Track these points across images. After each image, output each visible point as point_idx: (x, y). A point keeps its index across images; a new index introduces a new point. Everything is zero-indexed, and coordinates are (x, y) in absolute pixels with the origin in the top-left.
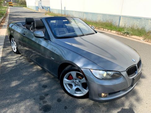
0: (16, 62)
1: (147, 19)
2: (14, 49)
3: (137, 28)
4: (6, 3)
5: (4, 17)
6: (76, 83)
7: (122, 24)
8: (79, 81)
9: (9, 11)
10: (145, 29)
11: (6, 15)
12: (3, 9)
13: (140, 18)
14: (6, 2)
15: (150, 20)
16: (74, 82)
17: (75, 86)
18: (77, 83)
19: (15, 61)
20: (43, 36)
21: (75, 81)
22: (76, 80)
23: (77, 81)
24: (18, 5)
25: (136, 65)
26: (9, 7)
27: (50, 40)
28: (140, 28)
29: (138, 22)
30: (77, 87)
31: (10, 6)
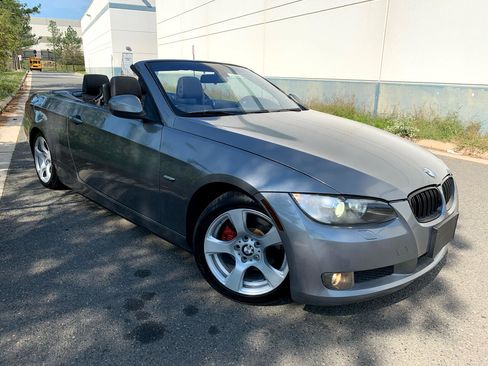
0: (50, 210)
1: (462, 88)
2: (45, 175)
3: (432, 118)
4: (22, 62)
5: (14, 98)
6: (245, 249)
7: (384, 108)
8: (258, 244)
9: (29, 82)
10: (459, 118)
11: (21, 92)
12: (12, 78)
13: (440, 87)
14: (20, 56)
15: (471, 91)
16: (238, 247)
17: (244, 260)
18: (250, 251)
19: (46, 208)
20: (139, 109)
21: (243, 243)
22: (246, 238)
23: (250, 242)
24: (59, 67)
25: (440, 189)
26: (31, 72)
27: (162, 124)
28: (443, 116)
29: (435, 100)
30: (249, 264)
31: (32, 69)
